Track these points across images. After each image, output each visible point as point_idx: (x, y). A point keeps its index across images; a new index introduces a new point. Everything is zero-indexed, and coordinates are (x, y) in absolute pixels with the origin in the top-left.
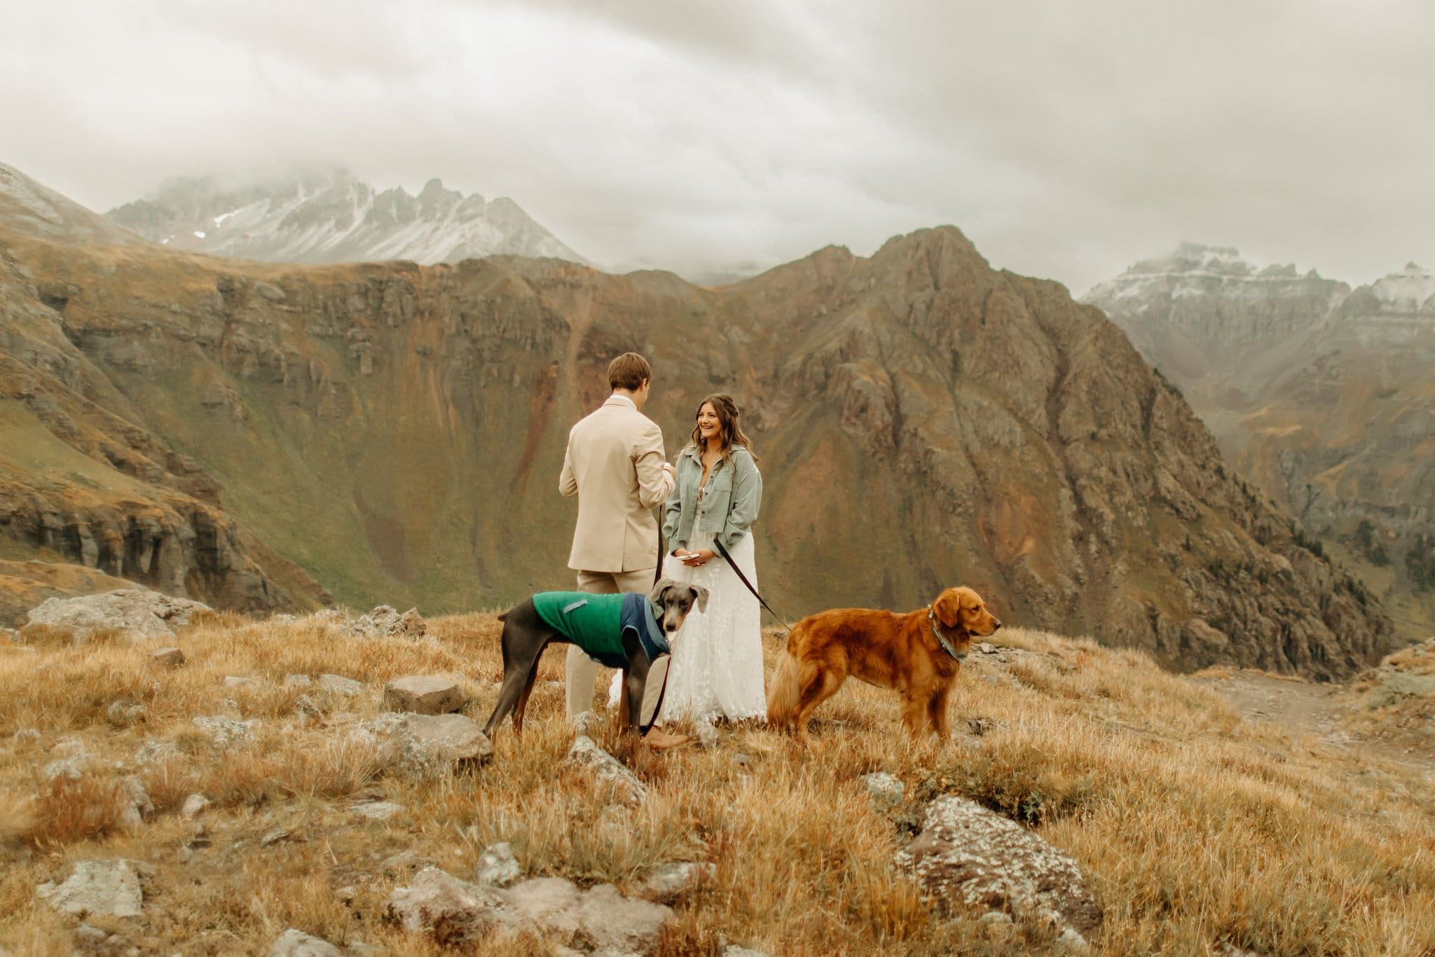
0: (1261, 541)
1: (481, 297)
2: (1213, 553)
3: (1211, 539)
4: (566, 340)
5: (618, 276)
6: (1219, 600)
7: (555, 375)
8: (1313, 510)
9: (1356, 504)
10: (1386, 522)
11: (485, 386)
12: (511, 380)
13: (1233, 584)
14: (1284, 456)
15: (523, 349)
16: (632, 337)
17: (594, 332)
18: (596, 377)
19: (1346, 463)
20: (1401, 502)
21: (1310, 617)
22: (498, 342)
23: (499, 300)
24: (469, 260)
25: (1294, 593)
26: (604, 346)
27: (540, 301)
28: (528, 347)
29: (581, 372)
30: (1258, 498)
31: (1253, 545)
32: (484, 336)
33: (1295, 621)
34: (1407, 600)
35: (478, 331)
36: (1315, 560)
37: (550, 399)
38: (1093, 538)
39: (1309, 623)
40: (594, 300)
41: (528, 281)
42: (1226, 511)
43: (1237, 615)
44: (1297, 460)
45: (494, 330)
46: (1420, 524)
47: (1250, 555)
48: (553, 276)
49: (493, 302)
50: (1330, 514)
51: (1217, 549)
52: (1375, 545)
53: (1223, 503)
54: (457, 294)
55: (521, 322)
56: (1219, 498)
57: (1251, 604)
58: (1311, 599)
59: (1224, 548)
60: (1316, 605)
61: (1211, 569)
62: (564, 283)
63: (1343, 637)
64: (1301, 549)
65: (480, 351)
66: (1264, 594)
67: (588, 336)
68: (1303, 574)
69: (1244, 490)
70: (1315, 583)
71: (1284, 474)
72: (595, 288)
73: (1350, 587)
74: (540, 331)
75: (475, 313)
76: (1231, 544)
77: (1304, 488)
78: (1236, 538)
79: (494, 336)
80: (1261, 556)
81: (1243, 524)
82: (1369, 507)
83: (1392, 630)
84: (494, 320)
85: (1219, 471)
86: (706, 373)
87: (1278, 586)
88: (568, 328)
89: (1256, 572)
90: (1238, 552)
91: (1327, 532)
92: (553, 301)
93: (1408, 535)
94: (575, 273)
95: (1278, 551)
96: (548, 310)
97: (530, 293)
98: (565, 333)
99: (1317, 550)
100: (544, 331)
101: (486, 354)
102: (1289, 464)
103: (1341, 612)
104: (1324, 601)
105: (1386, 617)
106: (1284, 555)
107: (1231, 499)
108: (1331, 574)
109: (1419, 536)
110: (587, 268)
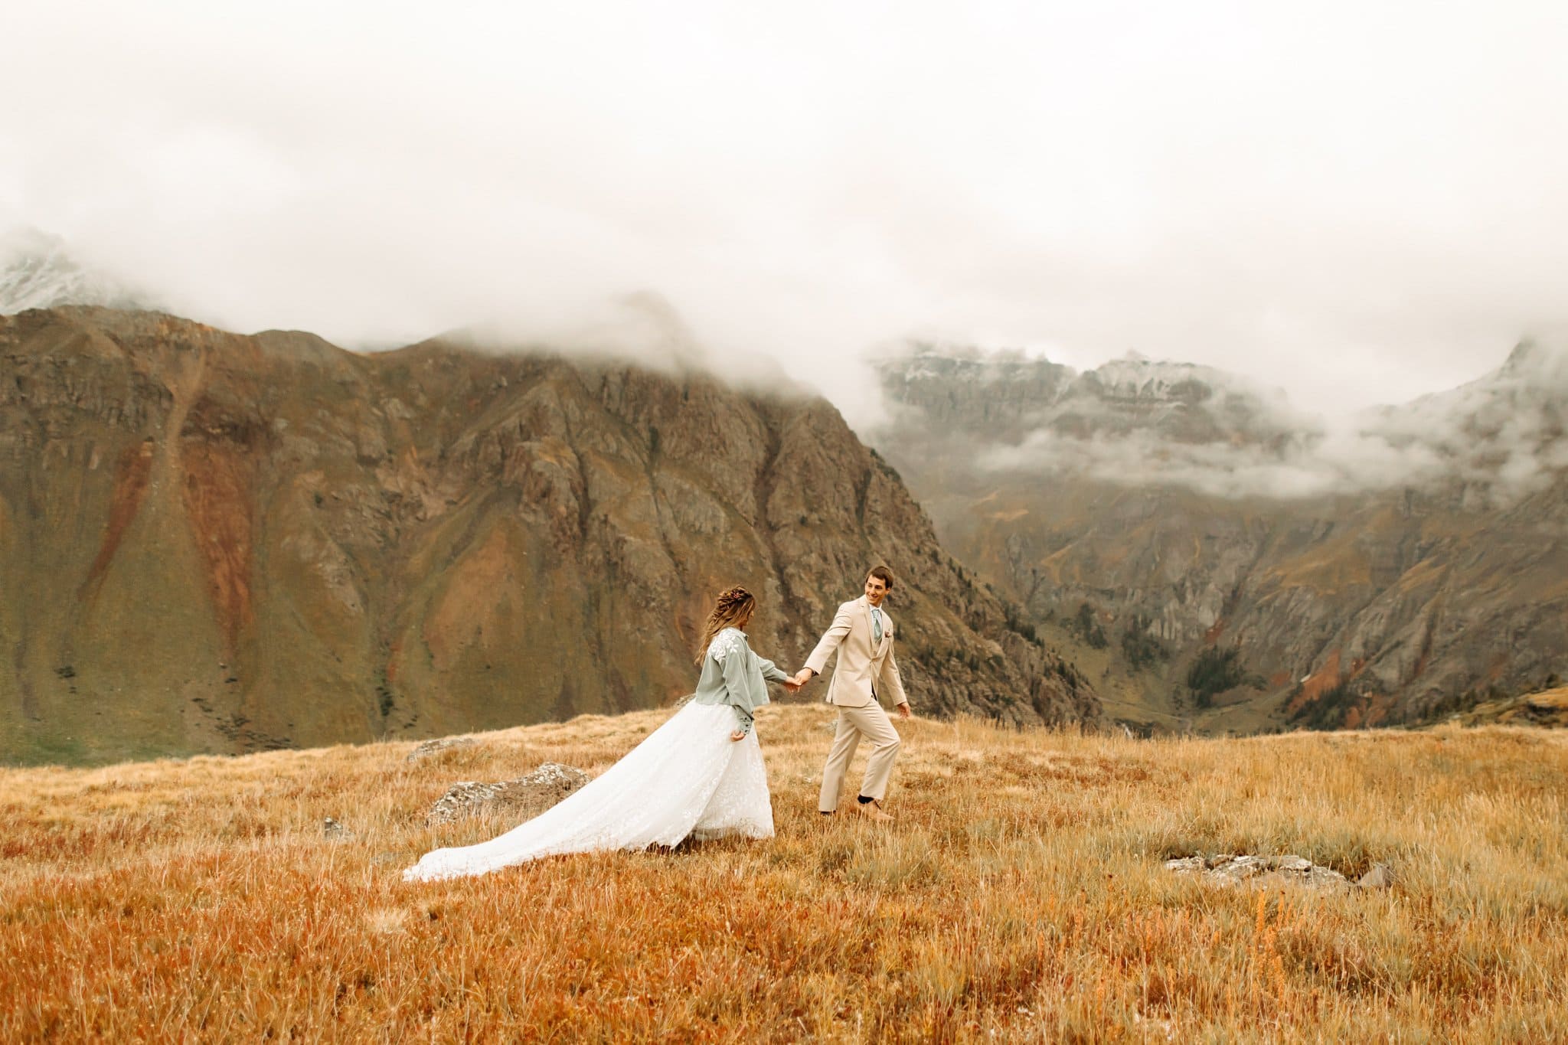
0: (974, 628)
1: (46, 358)
2: (924, 641)
3: (924, 628)
4: (167, 411)
5: (243, 336)
6: (928, 690)
7: (149, 454)
8: (1038, 595)
9: (1078, 587)
10: (1106, 605)
11: (48, 469)
12: (87, 460)
13: (944, 672)
14: (1011, 541)
15: (108, 425)
16: (257, 410)
17: (204, 403)
18: (207, 456)
19: (1070, 546)
20: (1120, 584)
21: (1019, 703)
22: (69, 413)
23: (72, 361)
24: (32, 310)
25: (1006, 679)
26: (219, 419)
27: (132, 364)
28: (113, 421)
29: (185, 451)
30: (973, 583)
31: (966, 631)
32: (49, 406)
33: (1004, 707)
34: (1122, 681)
35: (41, 398)
36: (1027, 644)
37: (140, 484)
38: (800, 630)
39: (1018, 709)
40: (208, 364)
41: (115, 339)
42: (940, 597)
43: (947, 705)
44: (1024, 545)
45: (64, 399)
46: (1136, 605)
47: (962, 641)
48: (151, 334)
49: (65, 363)
50: (1054, 598)
51: (928, 636)
52: (1095, 628)
53: (937, 589)
54: (14, 353)
55: (104, 389)
56: (933, 583)
57: (961, 693)
58: (1022, 684)
59: (936, 635)
60: (1026, 690)
61: (921, 658)
62: (167, 343)
63: (1052, 721)
64: (1014, 634)
65: (43, 425)
66: (975, 681)
67: (198, 407)
68: (1017, 661)
69: (960, 576)
70: (1027, 669)
71: (1011, 559)
72: (209, 350)
73: (1062, 670)
74: (129, 401)
75: (36, 377)
76: (944, 632)
77: (1030, 572)
78: (949, 625)
79: (65, 405)
80: (973, 642)
81: (957, 608)
82: (1090, 591)
83: (1100, 712)
84: (66, 387)
85: (934, 556)
86: (354, 452)
87: (988, 672)
88: (171, 396)
89: (967, 659)
90: (950, 639)
91: (1050, 617)
92: (152, 365)
93: (1125, 616)
94: (182, 330)
95: (994, 637)
96: (145, 376)
97: (116, 352)
98: (165, 404)
99: (1029, 634)
100: (135, 401)
101: (52, 428)
102: (1016, 549)
103: (1050, 695)
104: (1035, 686)
105: (1094, 699)
106: (997, 641)
107: (946, 585)
108: (1042, 658)
109: (1135, 617)
110: (200, 326)
